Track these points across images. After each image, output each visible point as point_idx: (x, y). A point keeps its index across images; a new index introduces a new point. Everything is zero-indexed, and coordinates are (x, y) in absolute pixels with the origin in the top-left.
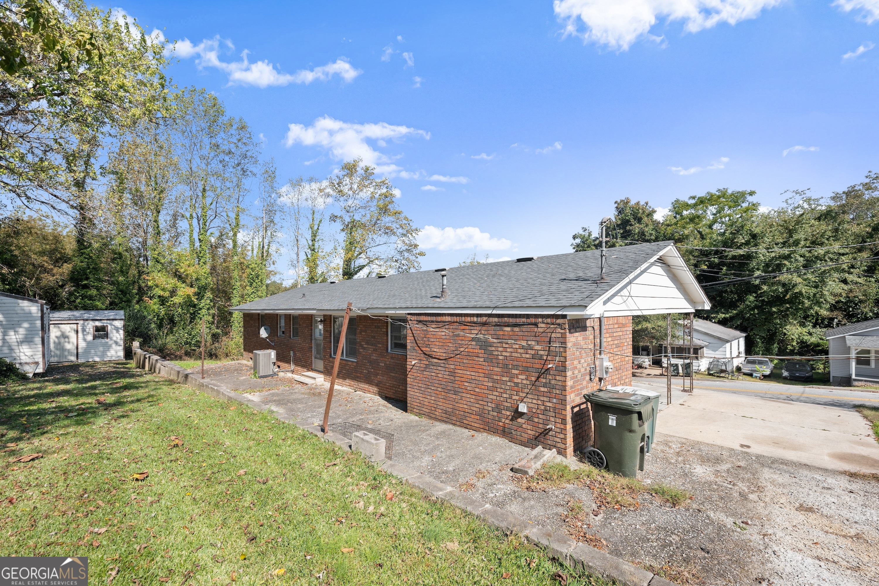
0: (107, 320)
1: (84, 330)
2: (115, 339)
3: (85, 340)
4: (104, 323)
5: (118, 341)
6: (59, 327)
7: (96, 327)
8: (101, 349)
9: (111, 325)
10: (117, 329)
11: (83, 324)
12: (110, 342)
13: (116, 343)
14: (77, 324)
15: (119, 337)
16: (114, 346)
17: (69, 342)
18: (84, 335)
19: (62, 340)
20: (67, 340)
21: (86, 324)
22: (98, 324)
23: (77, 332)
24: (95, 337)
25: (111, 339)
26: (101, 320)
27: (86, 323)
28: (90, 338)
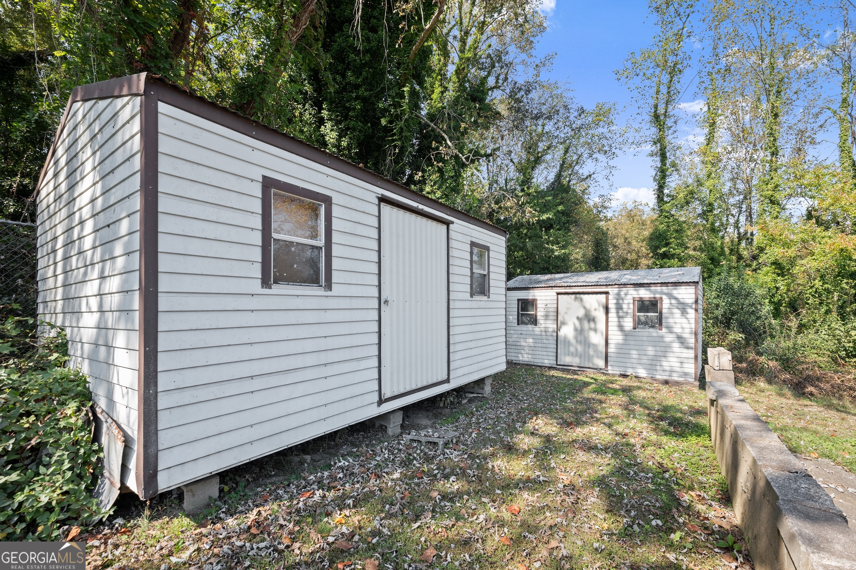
0: (663, 284)
1: (619, 307)
2: (677, 330)
3: (621, 327)
4: (655, 292)
5: (685, 335)
6: (581, 300)
7: (641, 301)
8: (651, 351)
9: (671, 296)
10: (683, 307)
11: (618, 294)
12: (669, 338)
13: (681, 339)
14: (607, 293)
15: (686, 326)
16: (676, 346)
17: (595, 330)
18: (619, 317)
19: (586, 325)
20: (592, 325)
21: (622, 293)
22: (645, 294)
23: (607, 310)
24: (638, 323)
25: (670, 329)
26: (649, 285)
27: (624, 290)
28: (628, 323)
